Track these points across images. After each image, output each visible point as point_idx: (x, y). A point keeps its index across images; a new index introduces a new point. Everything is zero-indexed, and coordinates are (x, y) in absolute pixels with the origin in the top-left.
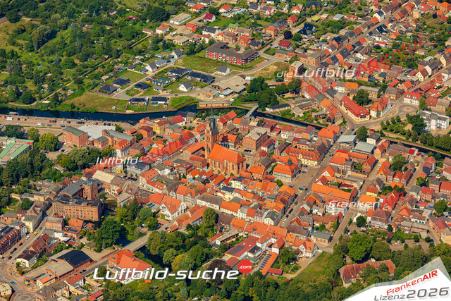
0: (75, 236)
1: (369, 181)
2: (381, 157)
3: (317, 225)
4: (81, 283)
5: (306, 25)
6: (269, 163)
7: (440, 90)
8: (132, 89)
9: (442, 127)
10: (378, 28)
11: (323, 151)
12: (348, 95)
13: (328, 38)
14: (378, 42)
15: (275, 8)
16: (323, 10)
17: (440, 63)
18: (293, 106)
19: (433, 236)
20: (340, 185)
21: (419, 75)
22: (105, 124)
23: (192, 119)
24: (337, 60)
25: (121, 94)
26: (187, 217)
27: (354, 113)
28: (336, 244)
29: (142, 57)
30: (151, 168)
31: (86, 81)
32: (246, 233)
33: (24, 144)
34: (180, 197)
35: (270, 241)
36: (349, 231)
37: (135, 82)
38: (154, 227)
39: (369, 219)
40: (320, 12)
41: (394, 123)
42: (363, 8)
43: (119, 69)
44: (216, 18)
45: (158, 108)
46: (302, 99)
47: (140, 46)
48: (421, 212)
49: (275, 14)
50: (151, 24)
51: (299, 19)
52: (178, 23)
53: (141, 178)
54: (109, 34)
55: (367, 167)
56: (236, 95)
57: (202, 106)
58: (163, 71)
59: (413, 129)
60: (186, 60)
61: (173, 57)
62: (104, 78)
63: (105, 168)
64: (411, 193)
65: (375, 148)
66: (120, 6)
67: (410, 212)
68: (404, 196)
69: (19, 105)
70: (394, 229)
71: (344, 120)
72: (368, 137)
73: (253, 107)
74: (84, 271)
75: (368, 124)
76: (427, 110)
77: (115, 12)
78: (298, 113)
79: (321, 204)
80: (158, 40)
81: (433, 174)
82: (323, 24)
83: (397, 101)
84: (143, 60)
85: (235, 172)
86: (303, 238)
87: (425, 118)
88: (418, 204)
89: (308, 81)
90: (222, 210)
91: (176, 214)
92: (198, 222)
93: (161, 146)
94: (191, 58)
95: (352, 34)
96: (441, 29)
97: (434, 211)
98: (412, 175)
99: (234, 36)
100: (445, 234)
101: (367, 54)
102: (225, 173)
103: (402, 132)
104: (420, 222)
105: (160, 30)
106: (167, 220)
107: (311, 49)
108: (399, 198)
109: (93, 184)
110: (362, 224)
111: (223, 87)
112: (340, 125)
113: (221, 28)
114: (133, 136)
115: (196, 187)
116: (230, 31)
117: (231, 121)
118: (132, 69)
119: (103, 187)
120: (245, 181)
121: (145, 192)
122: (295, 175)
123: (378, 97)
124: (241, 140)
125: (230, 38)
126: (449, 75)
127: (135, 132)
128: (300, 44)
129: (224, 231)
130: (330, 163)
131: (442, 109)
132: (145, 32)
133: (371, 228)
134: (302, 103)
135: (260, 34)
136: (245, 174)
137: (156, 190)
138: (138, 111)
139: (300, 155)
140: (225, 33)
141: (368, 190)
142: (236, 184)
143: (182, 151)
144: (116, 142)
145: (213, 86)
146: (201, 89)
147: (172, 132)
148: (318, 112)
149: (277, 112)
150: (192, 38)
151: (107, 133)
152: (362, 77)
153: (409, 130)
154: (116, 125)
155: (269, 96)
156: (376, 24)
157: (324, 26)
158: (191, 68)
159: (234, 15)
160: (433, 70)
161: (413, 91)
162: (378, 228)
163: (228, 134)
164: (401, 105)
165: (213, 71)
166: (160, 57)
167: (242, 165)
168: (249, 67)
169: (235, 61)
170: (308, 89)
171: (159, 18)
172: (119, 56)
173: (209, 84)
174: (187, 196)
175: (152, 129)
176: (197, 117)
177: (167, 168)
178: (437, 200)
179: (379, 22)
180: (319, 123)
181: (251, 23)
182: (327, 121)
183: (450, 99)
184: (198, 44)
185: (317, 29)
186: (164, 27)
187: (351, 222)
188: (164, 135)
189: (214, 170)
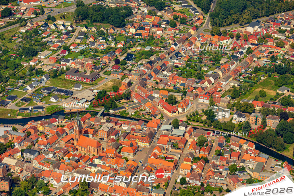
1: (184, 154)
3: (154, 185)
5: (128, 54)
6: (118, 147)
7: (221, 92)
8: (19, 102)
9: (226, 116)
10: (175, 54)
11: (152, 136)
12: (162, 99)
13: (144, 62)
14: (176, 63)
15: (106, 44)
16: (137, 44)
17: (219, 75)
18: (127, 108)
19: (231, 188)
20: (166, 158)
21: (206, 83)
22: (4, 127)
23: (62, 120)
24: (152, 76)
25: (12, 105)
26: (69, 185)
27: (168, 110)
29: (23, 81)
30: (39, 154)
32: (109, 193)
34: (62, 172)
36: (175, 188)
37: (21, 97)
38: (47, 193)
39: (188, 179)
40: (136, 46)
41: (194, 115)
42: (163, 41)
43: (9, 89)
44: (69, 53)
45: (38, 114)
46: (132, 103)
47: (21, 73)
48: (221, 173)
49: (107, 48)
50: (26, 59)
51: (123, 51)
52: (44, 57)
53: (34, 161)
55: (181, 145)
57: (67, 111)
58: (38, 89)
59: (207, 118)
60: (52, 81)
61: (44, 80)
63: (9, 156)
64: (213, 161)
65: (185, 132)
66: (4, 48)
67: (214, 173)
68: (208, 163)
70: (205, 185)
71: (162, 115)
72: (179, 125)
73: (101, 110)
75: (178, 117)
76: (215, 106)
77: (1, 52)
78: (131, 112)
80: (32, 69)
81: (225, 147)
82: (139, 53)
83: (194, 101)
84: (24, 83)
85: (95, 153)
86: (147, 194)
87: (215, 111)
88: (218, 168)
89: (134, 91)
91: (61, 183)
92: (76, 188)
93: (44, 139)
94: (55, 80)
95: (159, 59)
96: (216, 53)
97: (229, 172)
98: (211, 149)
99: (82, 64)
100: (239, 186)
101: (170, 72)
102: (89, 154)
103: (200, 121)
104: (221, 179)
105: (32, 62)
106: (55, 188)
107: (133, 70)
108: (205, 164)
109: (3, 167)
110: (183, 183)
111: (80, 98)
112: (160, 119)
113: (73, 59)
114: (25, 133)
115: (72, 164)
116: (79, 60)
117: (88, 120)
118: (17, 89)
119: (9, 168)
120: (104, 159)
121: (38, 170)
122: (135, 153)
123: (182, 99)
124: (97, 132)
125: (80, 65)
126: (225, 82)
127: (26, 131)
128: (126, 67)
129: (94, 193)
130: (157, 144)
131: (224, 105)
132: (23, 64)
133: (189, 185)
134: (133, 106)
135: (99, 62)
136: (103, 154)
137: (45, 168)
138: (25, 117)
139: (137, 140)
140: (76, 63)
141: (184, 161)
142: (98, 161)
143: (59, 142)
144: (14, 138)
145: (73, 98)
146: (65, 100)
147: (50, 129)
148: (144, 111)
149: (117, 112)
150: (54, 66)
151: (7, 132)
152: (170, 86)
153: (205, 119)
154: (12, 126)
155: (111, 102)
156: (173, 52)
157: (140, 55)
158: (57, 86)
159: (80, 50)
160: (214, 80)
161: (204, 94)
162: (194, 184)
163: (88, 129)
164: (197, 103)
165: (71, 87)
166: (35, 80)
167: (100, 148)
168: (94, 84)
169: (85, 81)
170: (136, 96)
171: (31, 54)
172: (8, 80)
173: (70, 96)
174: (66, 171)
175: (37, 128)
176: (65, 118)
177: (50, 153)
178: (230, 164)
179: (175, 50)
180: (145, 118)
181: (92, 55)
182: (151, 117)
183: (228, 98)
184: (59, 70)
185: (135, 57)
186: (35, 60)
187: (176, 182)
188: (45, 131)
189: (81, 153)
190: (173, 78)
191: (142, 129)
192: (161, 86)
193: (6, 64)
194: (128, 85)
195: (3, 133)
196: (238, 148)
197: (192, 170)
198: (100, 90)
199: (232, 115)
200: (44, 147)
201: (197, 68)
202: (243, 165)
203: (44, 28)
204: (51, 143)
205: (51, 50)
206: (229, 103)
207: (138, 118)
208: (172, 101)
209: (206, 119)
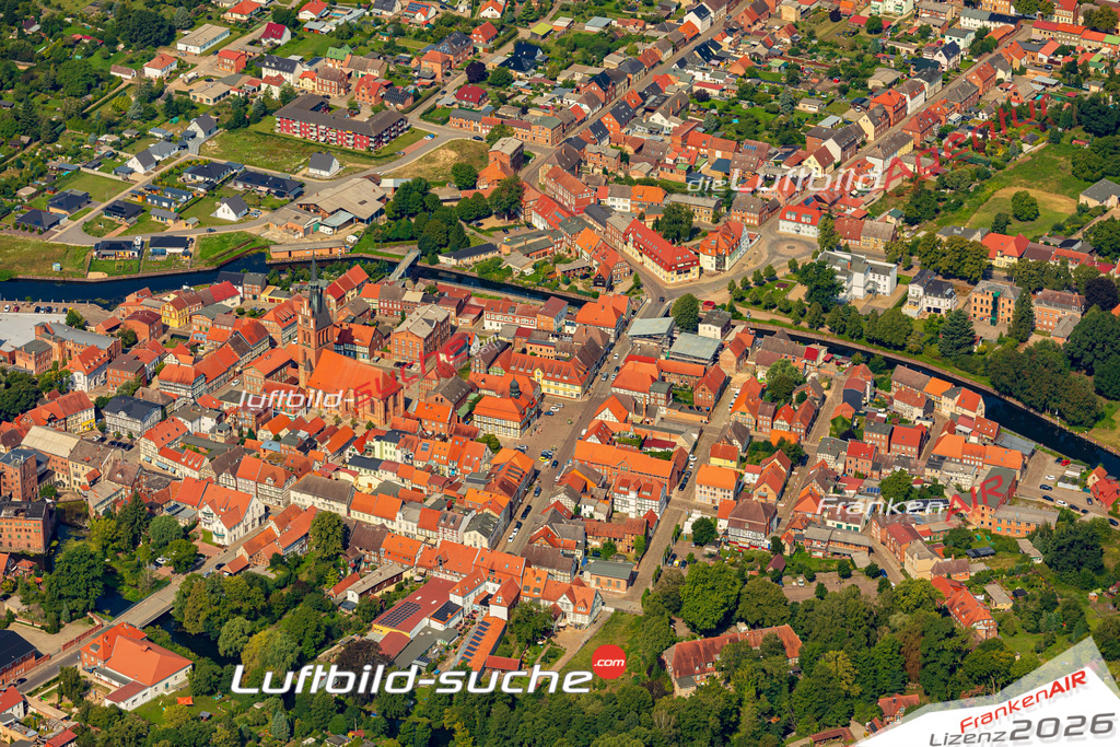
1: (713, 430)
2: (738, 370)
3: (595, 544)
4: (17, 711)
5: (520, 46)
6: (464, 396)
7: (866, 198)
8: (98, 219)
9: (881, 290)
10: (698, 49)
11: (592, 359)
12: (642, 217)
13: (578, 77)
14: (700, 84)
15: (437, 5)
16: (557, 7)
17: (861, 131)
18: (506, 250)
19: (885, 562)
20: (643, 443)
21: (812, 163)
22: (38, 310)
23: (257, 289)
24: (606, 132)
25: (69, 231)
26: (270, 538)
27: (660, 263)
28: (648, 590)
29: (115, 138)
30: (165, 416)
32: (422, 570)
34: (246, 486)
35: (482, 589)
36: (674, 557)
37: (104, 201)
38: (187, 564)
39: (722, 524)
40: (551, 14)
41: (760, 283)
43: (60, 169)
44: (293, 35)
45: (166, 263)
46: (525, 230)
47: (107, 110)
49: (439, 21)
50: (130, 54)
51: (500, 31)
52: (197, 51)
53: (143, 441)
54: (27, 83)
55: (704, 396)
56: (361, 227)
57: (277, 255)
58: (171, 172)
59: (809, 296)
60: (227, 141)
61: (193, 136)
62: (25, 192)
63: (49, 420)
64: (821, 457)
65: (722, 347)
66: (47, 13)
68: (804, 464)
70: (787, 547)
71: (636, 279)
72: (700, 320)
73: (407, 255)
74: (22, 681)
75: (698, 288)
76: (839, 248)
77: (36, 28)
78: (521, 267)
79: (601, 493)
80: (152, 93)
81: (870, 408)
82: (560, 43)
83: (763, 230)
84: (118, 146)
85: (377, 419)
86: (564, 578)
87: (838, 269)
88: (841, 484)
89: (537, 187)
90: (356, 515)
91: (241, 529)
92: (297, 548)
93: (186, 362)
94: (239, 137)
95: (635, 66)
96: (853, 48)
98: (817, 412)
99: (342, 79)
100: (916, 556)
101: (677, 115)
102: (353, 421)
103: (782, 306)
104: (849, 528)
105: (154, 67)
106: (219, 546)
107: (537, 106)
108: (792, 470)
109: (26, 462)
110: (705, 538)
111: (327, 206)
112: (628, 292)
113: (309, 59)
114: (112, 336)
115: (285, 459)
116: (330, 65)
117: (355, 291)
118: (93, 168)
119: (49, 467)
120: (407, 441)
121: (157, 477)
122: (529, 422)
123: (716, 221)
124: (386, 338)
125: (333, 83)
126: (884, 160)
127: (117, 327)
128: (509, 94)
129: (365, 569)
130: (613, 390)
131: (876, 245)
132: (118, 75)
133: (728, 548)
134: (528, 242)
135: (407, 72)
136: (403, 424)
137: (183, 471)
138: (117, 274)
139: (538, 371)
140: (320, 73)
141: (714, 454)
142: (385, 448)
143: (241, 372)
144: (72, 353)
145: (301, 205)
146: (273, 214)
147: (210, 324)
148: (569, 261)
149: (468, 266)
150: (237, 86)
151: (46, 331)
152: (671, 171)
153: (800, 300)
154: (65, 310)
155: (444, 226)
156: (692, 39)
157: (564, 49)
158: (242, 161)
159: (337, 25)
160: (843, 150)
161: (800, 205)
162: (747, 546)
163: (352, 325)
164: (774, 238)
165: (297, 167)
166: (161, 136)
167: (395, 400)
168: (386, 156)
169: (351, 142)
170: (541, 207)
171: (150, 38)
172: (58, 135)
173: (292, 201)
174: (263, 482)
175: (159, 317)
176: (268, 283)
177: (206, 415)
178: (887, 472)
179: (698, 35)
180: (574, 289)
181: (382, 46)
182: (595, 285)
183: (893, 221)
184: (254, 100)
185: (547, 56)
186: (165, 62)
187: (679, 534)
188: (191, 332)
189: (324, 417)
190: (685, 138)
191: (560, 330)
192: (639, 171)
193: (52, 72)
194: (513, 161)
195: (31, 336)
196: (919, 412)
197: (741, 490)
198: (404, 181)
199: (905, 287)
200: (183, 392)
201: (778, 103)
202: (937, 476)
204: (210, 377)
205: (226, 23)
206: (895, 238)
207: (546, 290)
208: (677, 229)
209: (803, 298)
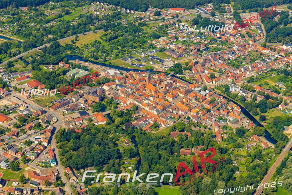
0: (88, 106)
2: (208, 98)
3: (172, 117)
4: (81, 122)
5: (207, 48)
7: (244, 78)
8: (134, 60)
9: (237, 91)
11: (188, 92)
12: (208, 74)
13: (213, 53)
14: (230, 57)
17: (249, 68)
18: (187, 75)
19: (212, 128)
20: (187, 105)
21: (238, 71)
22: (118, 71)
24: (211, 61)
25: (129, 61)
26: (128, 106)
27: (206, 81)
29: (143, 50)
30: (124, 88)
31: (120, 55)
32: (146, 115)
33: (87, 73)
34: (129, 99)
35: (152, 119)
36: (183, 121)
37: (136, 58)
38: (116, 108)
39: (192, 118)
40: (215, 44)
41: (220, 87)
43: (133, 53)
44: (176, 40)
45: (139, 68)
46: (191, 73)
47: (144, 46)
48: (212, 119)
49: (198, 42)
50: (152, 39)
51: (206, 45)
52: (161, 40)
53: (119, 90)
55: (201, 100)
57: (155, 70)
58: (147, 56)
59: (225, 90)
60: (158, 53)
61: (154, 52)
62: (126, 55)
63: (108, 85)
64: (211, 112)
65: (207, 94)
67: (208, 118)
68: (209, 112)
69: (93, 60)
70: (199, 123)
71: (202, 83)
72: (206, 90)
73: (172, 73)
74: (85, 118)
75: (210, 85)
77: (142, 33)
78: (187, 78)
79: (177, 110)
80: (152, 45)
81: (224, 107)
82: (213, 48)
83: (225, 79)
85: (153, 94)
86: (164, 120)
87: (231, 86)
88: (212, 116)
90: (142, 106)
91: (126, 104)
92: (131, 108)
93: (132, 81)
94: (160, 53)
95: (222, 53)
96: (256, 56)
97: (217, 119)
98: (216, 105)
101: (223, 61)
103: (221, 90)
104: (210, 122)
105: (154, 41)
106: (122, 106)
109: (101, 90)
110: (188, 119)
111: (165, 64)
112: (200, 84)
113: (176, 44)
115: (137, 97)
116: (178, 45)
117: (162, 76)
118: (137, 53)
119: (105, 91)
120: (154, 97)
122: (174, 99)
125: (177, 48)
126: (250, 73)
127: (127, 75)
128: (201, 54)
130: (188, 96)
131: (241, 84)
132: (149, 42)
133: (191, 121)
135: (189, 48)
136: (156, 95)
137: (123, 96)
138: (132, 68)
139: (179, 92)
140: (176, 46)
141: (196, 108)
142: (151, 98)
143: (139, 84)
147: (139, 77)
148: (195, 78)
149: (180, 76)
150: (164, 46)
151: (116, 73)
152: (217, 69)
154: (121, 72)
155: (179, 70)
156: (233, 51)
159: (183, 40)
160: (244, 70)
162: (194, 121)
163: (157, 81)
164: (226, 81)
165: (165, 58)
166: (149, 51)
168: (178, 59)
169: (174, 56)
170: (194, 70)
172: (135, 48)
173: (161, 63)
174: (131, 99)
175: (133, 75)
177: (130, 89)
178: (220, 116)
179: (235, 50)
180: (193, 82)
181: (188, 44)
183: (245, 81)
184: (165, 48)
185: (210, 50)
186: (156, 41)
187: (185, 118)
188: (136, 78)
189: (147, 92)
190: (222, 64)
191: (187, 87)
194: (195, 63)
195: (113, 74)
196: (231, 109)
197: (198, 114)
200: (129, 85)
201: (240, 62)
202: (227, 118)
203: (172, 25)
204: (134, 84)
205: (168, 37)
206: (244, 84)
